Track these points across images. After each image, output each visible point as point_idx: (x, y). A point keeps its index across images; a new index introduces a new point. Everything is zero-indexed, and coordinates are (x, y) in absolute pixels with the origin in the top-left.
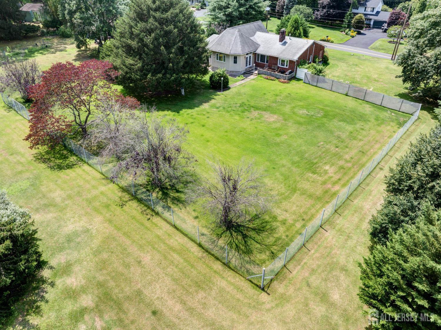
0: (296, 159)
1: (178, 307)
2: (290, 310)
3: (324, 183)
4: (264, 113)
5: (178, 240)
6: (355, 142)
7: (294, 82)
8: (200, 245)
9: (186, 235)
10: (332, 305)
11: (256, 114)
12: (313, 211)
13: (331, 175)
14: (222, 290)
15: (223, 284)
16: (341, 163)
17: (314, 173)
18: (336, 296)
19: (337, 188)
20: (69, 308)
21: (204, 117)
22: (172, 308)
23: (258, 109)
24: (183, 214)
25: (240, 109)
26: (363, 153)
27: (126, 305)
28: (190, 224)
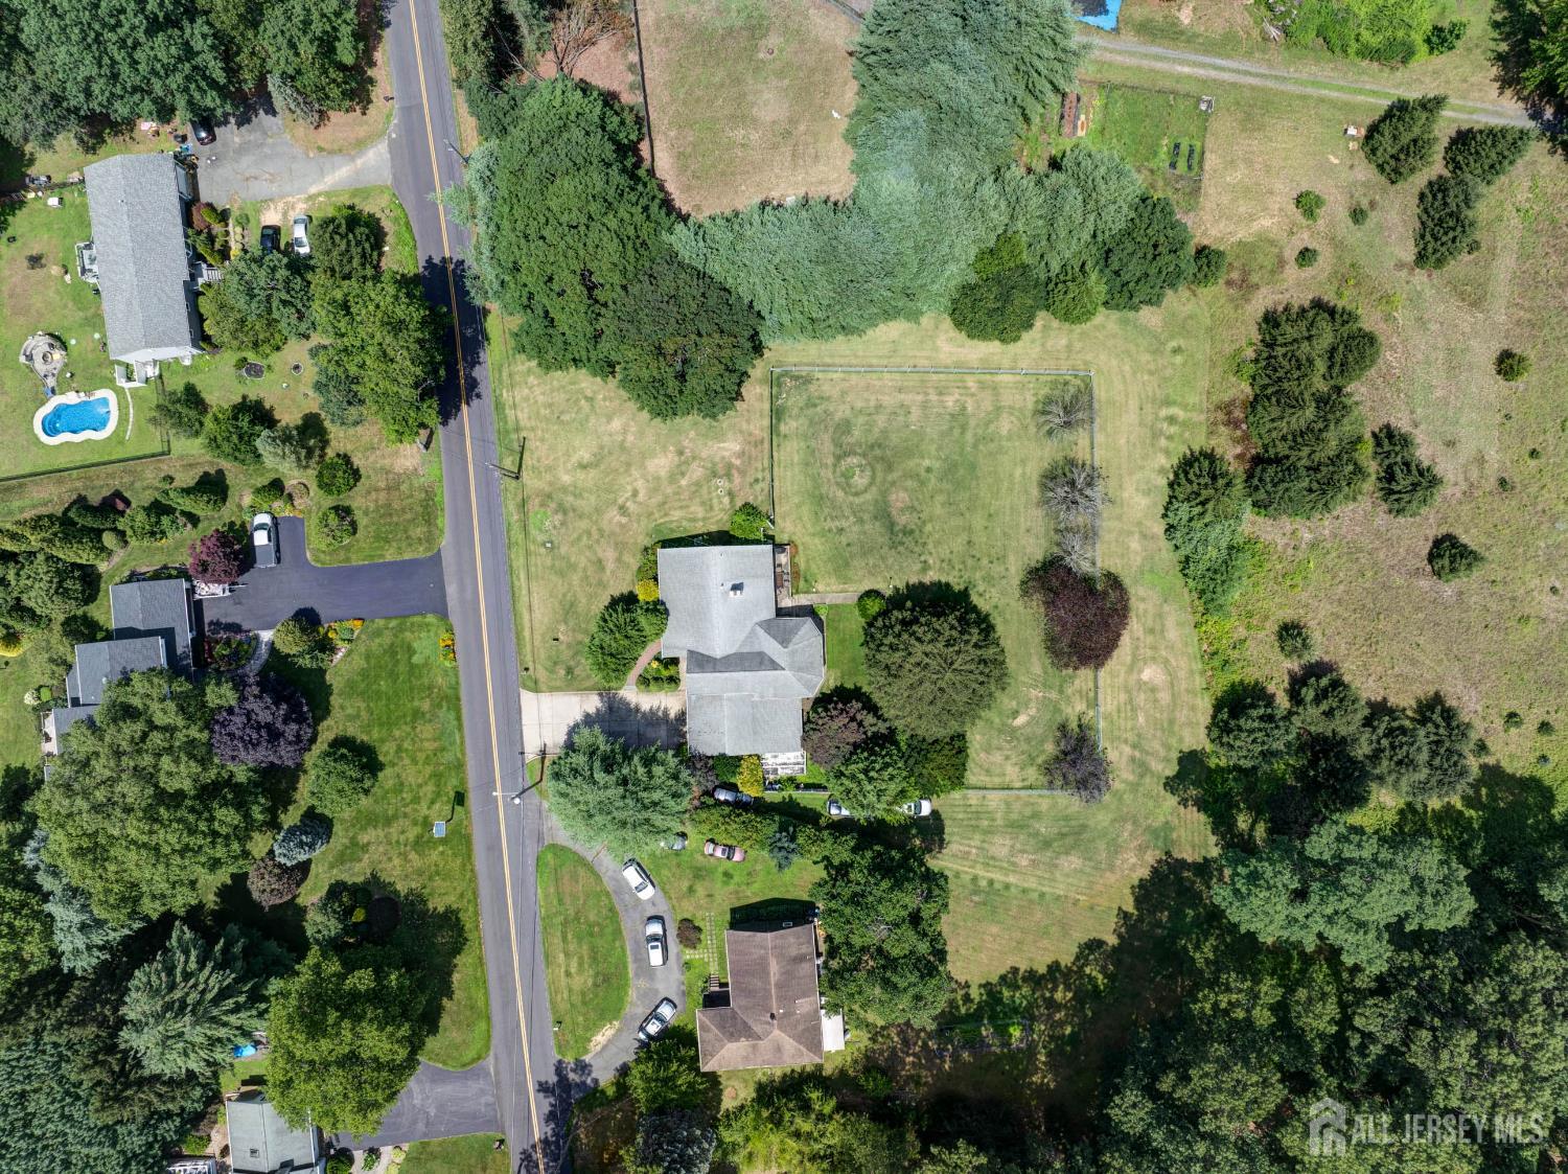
0: (956, 431)
1: (1130, 402)
2: (1089, 357)
3: (972, 395)
4: (894, 513)
5: (1099, 438)
6: (884, 404)
8: (1091, 425)
9: (1092, 438)
11: (902, 519)
12: (1009, 387)
13: (957, 396)
14: (1107, 391)
15: (1102, 394)
16: (933, 397)
17: (964, 408)
18: (1064, 342)
19: (971, 384)
20: (1172, 446)
21: (953, 557)
22: (1133, 404)
23: (892, 524)
24: (1081, 453)
25: (908, 540)
26: (900, 390)
27: (1149, 424)
28: (1083, 442)
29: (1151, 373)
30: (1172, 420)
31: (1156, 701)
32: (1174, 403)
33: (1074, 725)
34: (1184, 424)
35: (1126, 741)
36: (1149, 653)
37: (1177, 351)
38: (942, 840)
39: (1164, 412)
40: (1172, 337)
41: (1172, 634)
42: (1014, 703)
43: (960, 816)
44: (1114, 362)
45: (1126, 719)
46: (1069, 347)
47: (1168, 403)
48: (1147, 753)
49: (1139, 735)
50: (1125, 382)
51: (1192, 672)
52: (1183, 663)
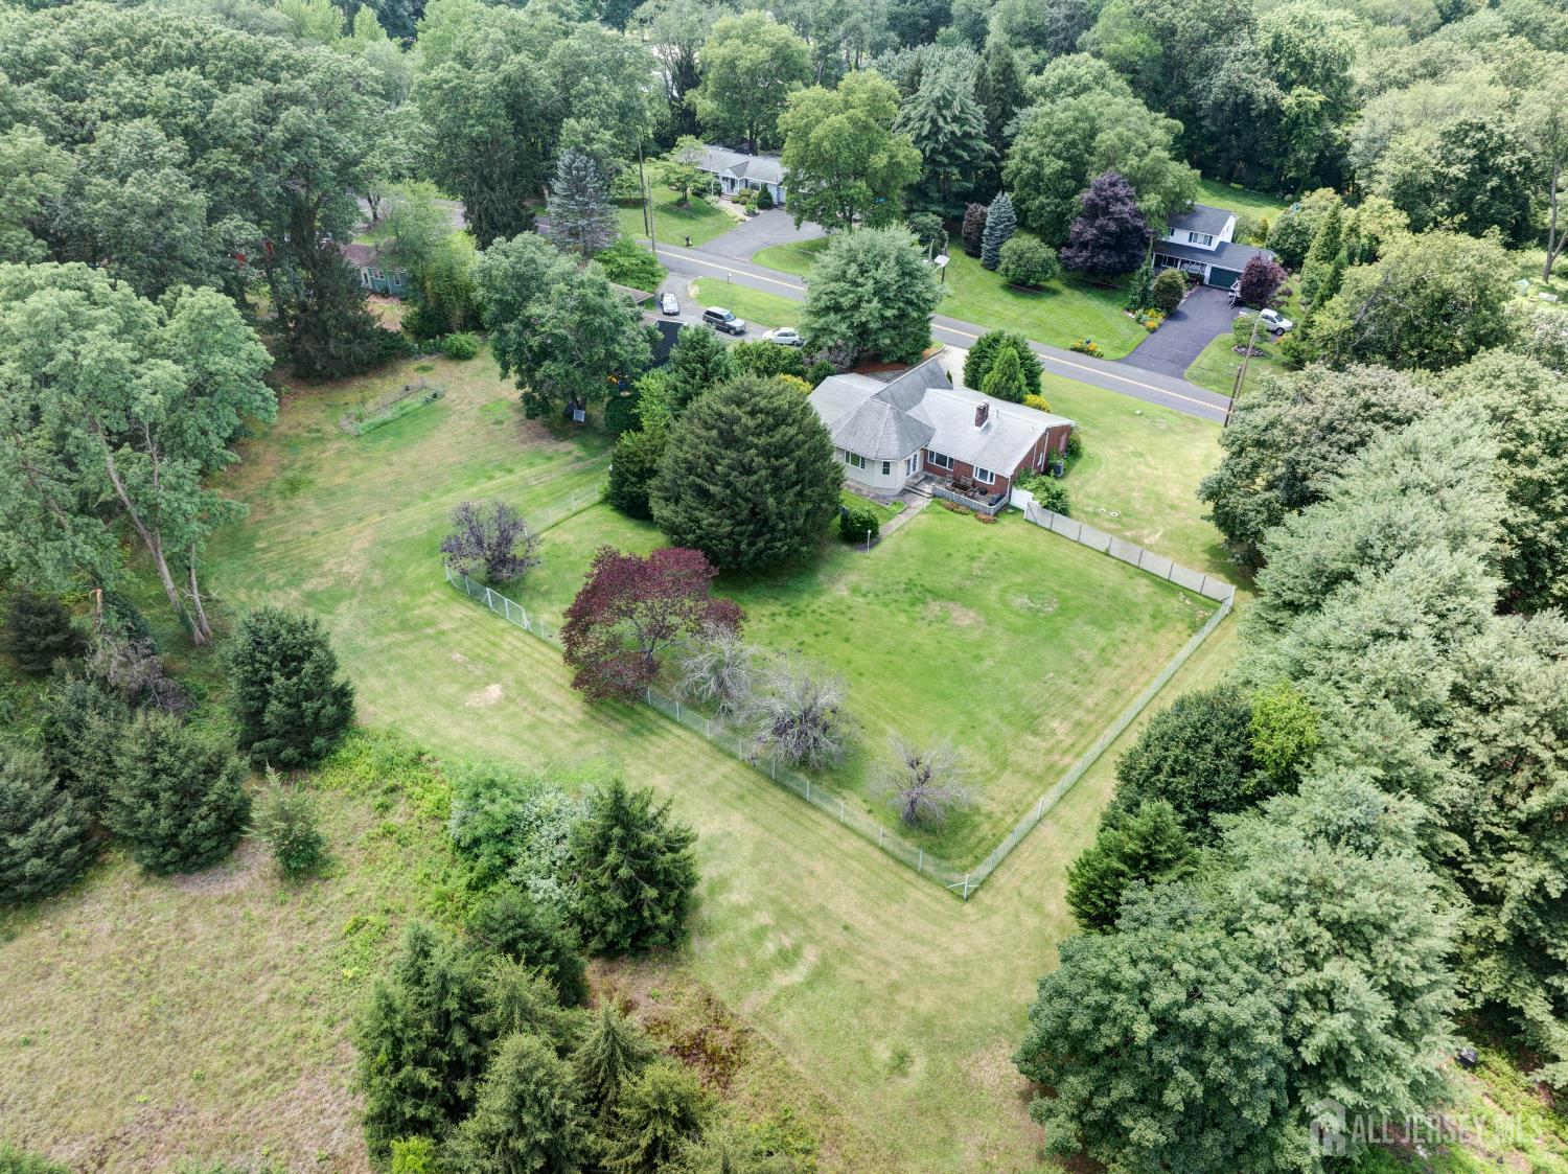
0: (1008, 708)
1: (871, 921)
2: (997, 922)
3: (1049, 752)
4: (951, 605)
5: (852, 844)
6: (1107, 670)
7: (1006, 520)
8: (882, 849)
9: (861, 836)
10: (1047, 916)
11: (935, 608)
12: (1030, 797)
13: (1061, 737)
14: (918, 903)
15: (919, 895)
16: (1078, 714)
17: (1035, 733)
19: (1067, 759)
20: (746, 926)
21: (845, 619)
22: (864, 922)
23: (939, 596)
25: (907, 596)
26: (1116, 693)
27: (811, 921)
28: (864, 822)
29: (894, 987)
30: (787, 958)
31: (456, 680)
32: (809, 984)
34: (763, 973)
36: (512, 709)
37: (901, 1061)
39: (811, 955)
40: (933, 1075)
41: (501, 745)
44: (959, 949)
45: (479, 645)
46: (1038, 908)
47: (821, 974)
49: (445, 645)
50: (913, 938)
51: (433, 733)
52: (455, 733)
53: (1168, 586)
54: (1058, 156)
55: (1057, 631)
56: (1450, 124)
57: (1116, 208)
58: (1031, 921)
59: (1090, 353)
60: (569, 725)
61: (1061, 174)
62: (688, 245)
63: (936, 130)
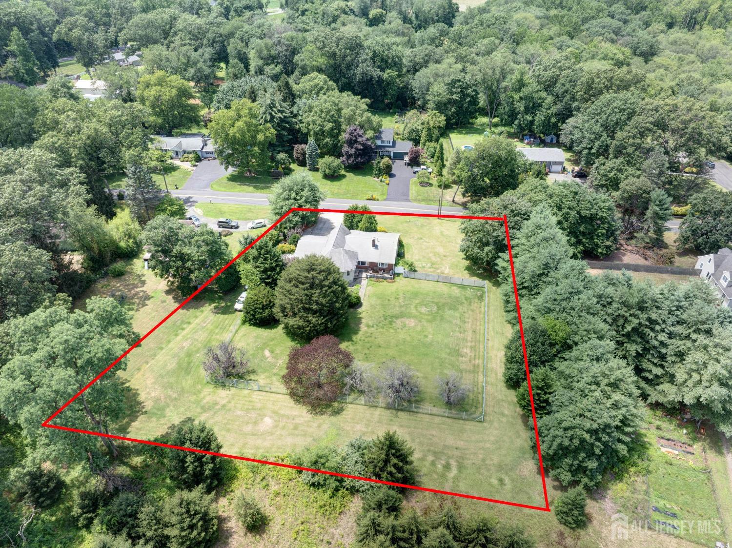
0: (448, 351)
1: (462, 443)
2: (496, 424)
3: (470, 361)
4: (403, 319)
5: (437, 420)
6: (466, 324)
7: (397, 279)
8: (447, 417)
9: (438, 416)
10: (507, 416)
11: (399, 322)
12: (476, 379)
13: (470, 354)
14: (470, 429)
15: (469, 427)
16: (469, 344)
17: (461, 356)
18: (506, 412)
19: (477, 361)
20: (427, 464)
21: (373, 339)
22: (461, 444)
23: (397, 318)
24: (427, 407)
25: (387, 322)
26: (474, 332)
27: (445, 452)
28: (435, 410)
29: (484, 460)
30: (447, 467)
31: (248, 423)
32: (460, 472)
33: (252, 377)
34: (443, 476)
35: (229, 402)
36: (281, 425)
37: (501, 481)
38: (218, 313)
39: (453, 463)
40: (513, 480)
41: (289, 441)
42: (278, 352)
43: (227, 322)
44: (492, 438)
45: (244, 404)
46: (503, 414)
47: (461, 467)
48: (215, 413)
49: (230, 410)
50: (477, 441)
51: (257, 448)
52: (267, 444)
53: (463, 287)
54: (329, 121)
55: (441, 316)
56: (448, 80)
57: (360, 140)
58: (504, 420)
59: (374, 200)
60: (309, 421)
61: (332, 129)
62: (177, 188)
63: (272, 117)
